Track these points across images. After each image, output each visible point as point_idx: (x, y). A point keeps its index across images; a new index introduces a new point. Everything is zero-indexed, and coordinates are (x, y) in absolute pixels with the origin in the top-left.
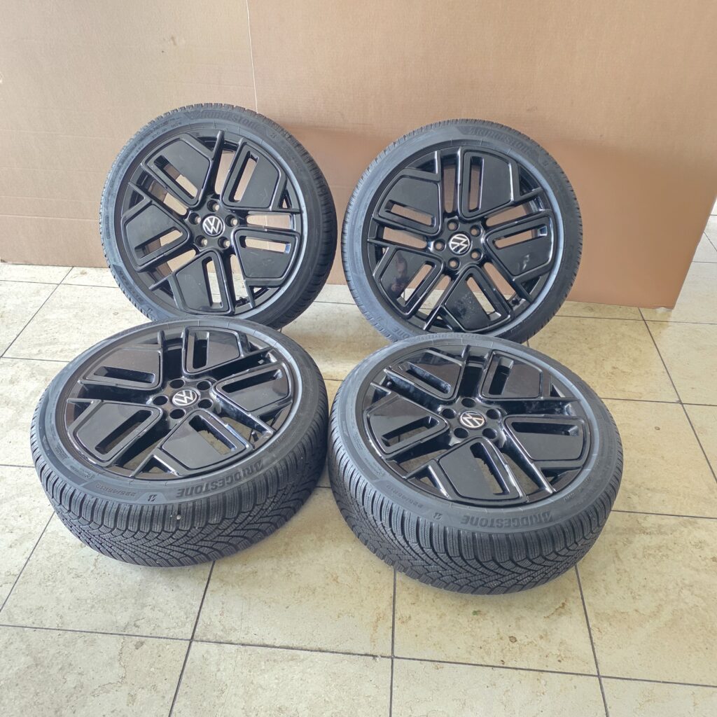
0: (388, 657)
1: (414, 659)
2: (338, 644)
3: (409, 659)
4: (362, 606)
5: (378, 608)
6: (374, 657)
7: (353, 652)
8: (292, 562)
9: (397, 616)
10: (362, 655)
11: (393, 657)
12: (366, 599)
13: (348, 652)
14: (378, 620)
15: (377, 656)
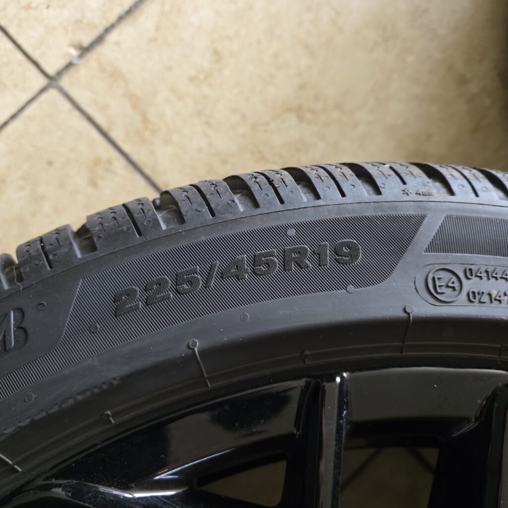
0: (60, 74)
1: (13, 117)
2: (167, 7)
3: (22, 109)
4: (199, 114)
5: (167, 142)
6: (85, 50)
7: (129, 20)
8: (410, 59)
9: (120, 163)
10: (107, 30)
11: (52, 80)
12: (206, 135)
13: (136, 14)
14: (145, 120)
15: (81, 56)
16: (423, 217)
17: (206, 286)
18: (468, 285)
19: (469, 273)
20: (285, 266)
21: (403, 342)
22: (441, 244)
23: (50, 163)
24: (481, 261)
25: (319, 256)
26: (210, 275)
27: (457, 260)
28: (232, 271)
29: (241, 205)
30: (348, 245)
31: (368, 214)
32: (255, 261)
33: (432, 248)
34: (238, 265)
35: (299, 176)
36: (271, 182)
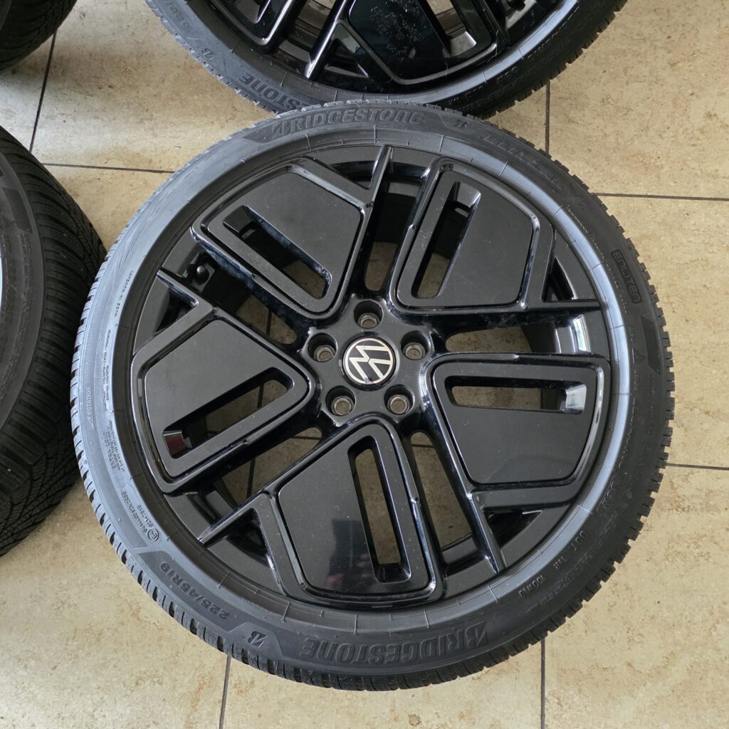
9: (232, 680)
14: (200, 688)
16: (139, 554)
17: (202, 597)
18: (149, 529)
19: (145, 530)
20: (181, 581)
21: (177, 532)
22: (143, 544)
23: (260, 716)
24: (139, 529)
25: (171, 574)
26: (199, 599)
27: (144, 536)
28: (193, 593)
29: (175, 607)
30: (162, 569)
31: (150, 570)
32: (186, 590)
33: (145, 545)
34: (191, 593)
35: (155, 596)
36: (163, 604)
